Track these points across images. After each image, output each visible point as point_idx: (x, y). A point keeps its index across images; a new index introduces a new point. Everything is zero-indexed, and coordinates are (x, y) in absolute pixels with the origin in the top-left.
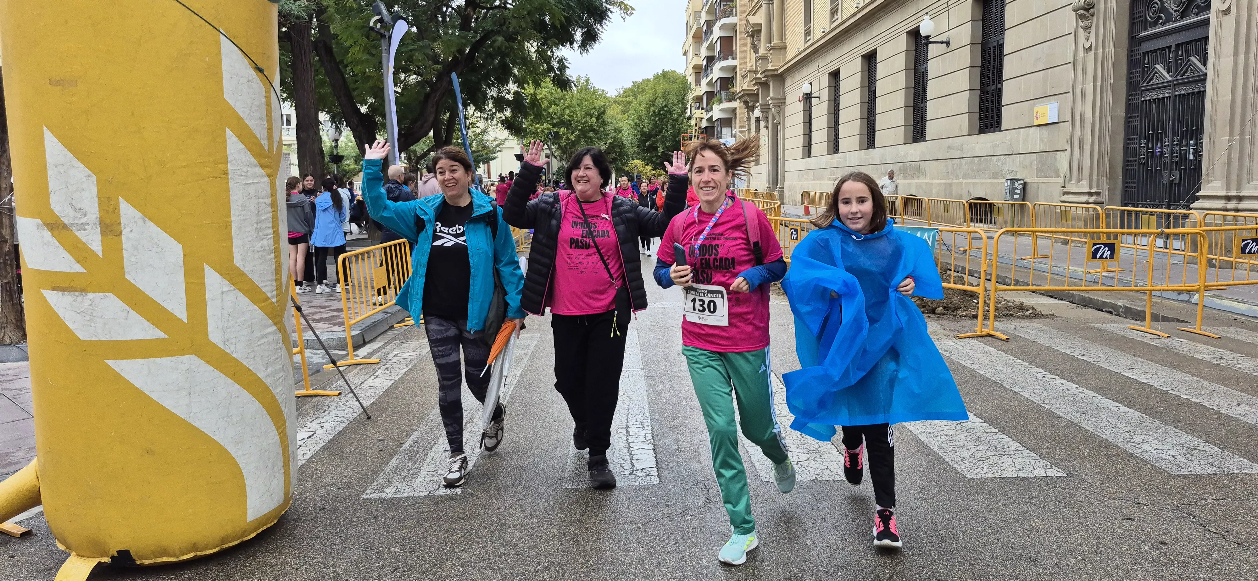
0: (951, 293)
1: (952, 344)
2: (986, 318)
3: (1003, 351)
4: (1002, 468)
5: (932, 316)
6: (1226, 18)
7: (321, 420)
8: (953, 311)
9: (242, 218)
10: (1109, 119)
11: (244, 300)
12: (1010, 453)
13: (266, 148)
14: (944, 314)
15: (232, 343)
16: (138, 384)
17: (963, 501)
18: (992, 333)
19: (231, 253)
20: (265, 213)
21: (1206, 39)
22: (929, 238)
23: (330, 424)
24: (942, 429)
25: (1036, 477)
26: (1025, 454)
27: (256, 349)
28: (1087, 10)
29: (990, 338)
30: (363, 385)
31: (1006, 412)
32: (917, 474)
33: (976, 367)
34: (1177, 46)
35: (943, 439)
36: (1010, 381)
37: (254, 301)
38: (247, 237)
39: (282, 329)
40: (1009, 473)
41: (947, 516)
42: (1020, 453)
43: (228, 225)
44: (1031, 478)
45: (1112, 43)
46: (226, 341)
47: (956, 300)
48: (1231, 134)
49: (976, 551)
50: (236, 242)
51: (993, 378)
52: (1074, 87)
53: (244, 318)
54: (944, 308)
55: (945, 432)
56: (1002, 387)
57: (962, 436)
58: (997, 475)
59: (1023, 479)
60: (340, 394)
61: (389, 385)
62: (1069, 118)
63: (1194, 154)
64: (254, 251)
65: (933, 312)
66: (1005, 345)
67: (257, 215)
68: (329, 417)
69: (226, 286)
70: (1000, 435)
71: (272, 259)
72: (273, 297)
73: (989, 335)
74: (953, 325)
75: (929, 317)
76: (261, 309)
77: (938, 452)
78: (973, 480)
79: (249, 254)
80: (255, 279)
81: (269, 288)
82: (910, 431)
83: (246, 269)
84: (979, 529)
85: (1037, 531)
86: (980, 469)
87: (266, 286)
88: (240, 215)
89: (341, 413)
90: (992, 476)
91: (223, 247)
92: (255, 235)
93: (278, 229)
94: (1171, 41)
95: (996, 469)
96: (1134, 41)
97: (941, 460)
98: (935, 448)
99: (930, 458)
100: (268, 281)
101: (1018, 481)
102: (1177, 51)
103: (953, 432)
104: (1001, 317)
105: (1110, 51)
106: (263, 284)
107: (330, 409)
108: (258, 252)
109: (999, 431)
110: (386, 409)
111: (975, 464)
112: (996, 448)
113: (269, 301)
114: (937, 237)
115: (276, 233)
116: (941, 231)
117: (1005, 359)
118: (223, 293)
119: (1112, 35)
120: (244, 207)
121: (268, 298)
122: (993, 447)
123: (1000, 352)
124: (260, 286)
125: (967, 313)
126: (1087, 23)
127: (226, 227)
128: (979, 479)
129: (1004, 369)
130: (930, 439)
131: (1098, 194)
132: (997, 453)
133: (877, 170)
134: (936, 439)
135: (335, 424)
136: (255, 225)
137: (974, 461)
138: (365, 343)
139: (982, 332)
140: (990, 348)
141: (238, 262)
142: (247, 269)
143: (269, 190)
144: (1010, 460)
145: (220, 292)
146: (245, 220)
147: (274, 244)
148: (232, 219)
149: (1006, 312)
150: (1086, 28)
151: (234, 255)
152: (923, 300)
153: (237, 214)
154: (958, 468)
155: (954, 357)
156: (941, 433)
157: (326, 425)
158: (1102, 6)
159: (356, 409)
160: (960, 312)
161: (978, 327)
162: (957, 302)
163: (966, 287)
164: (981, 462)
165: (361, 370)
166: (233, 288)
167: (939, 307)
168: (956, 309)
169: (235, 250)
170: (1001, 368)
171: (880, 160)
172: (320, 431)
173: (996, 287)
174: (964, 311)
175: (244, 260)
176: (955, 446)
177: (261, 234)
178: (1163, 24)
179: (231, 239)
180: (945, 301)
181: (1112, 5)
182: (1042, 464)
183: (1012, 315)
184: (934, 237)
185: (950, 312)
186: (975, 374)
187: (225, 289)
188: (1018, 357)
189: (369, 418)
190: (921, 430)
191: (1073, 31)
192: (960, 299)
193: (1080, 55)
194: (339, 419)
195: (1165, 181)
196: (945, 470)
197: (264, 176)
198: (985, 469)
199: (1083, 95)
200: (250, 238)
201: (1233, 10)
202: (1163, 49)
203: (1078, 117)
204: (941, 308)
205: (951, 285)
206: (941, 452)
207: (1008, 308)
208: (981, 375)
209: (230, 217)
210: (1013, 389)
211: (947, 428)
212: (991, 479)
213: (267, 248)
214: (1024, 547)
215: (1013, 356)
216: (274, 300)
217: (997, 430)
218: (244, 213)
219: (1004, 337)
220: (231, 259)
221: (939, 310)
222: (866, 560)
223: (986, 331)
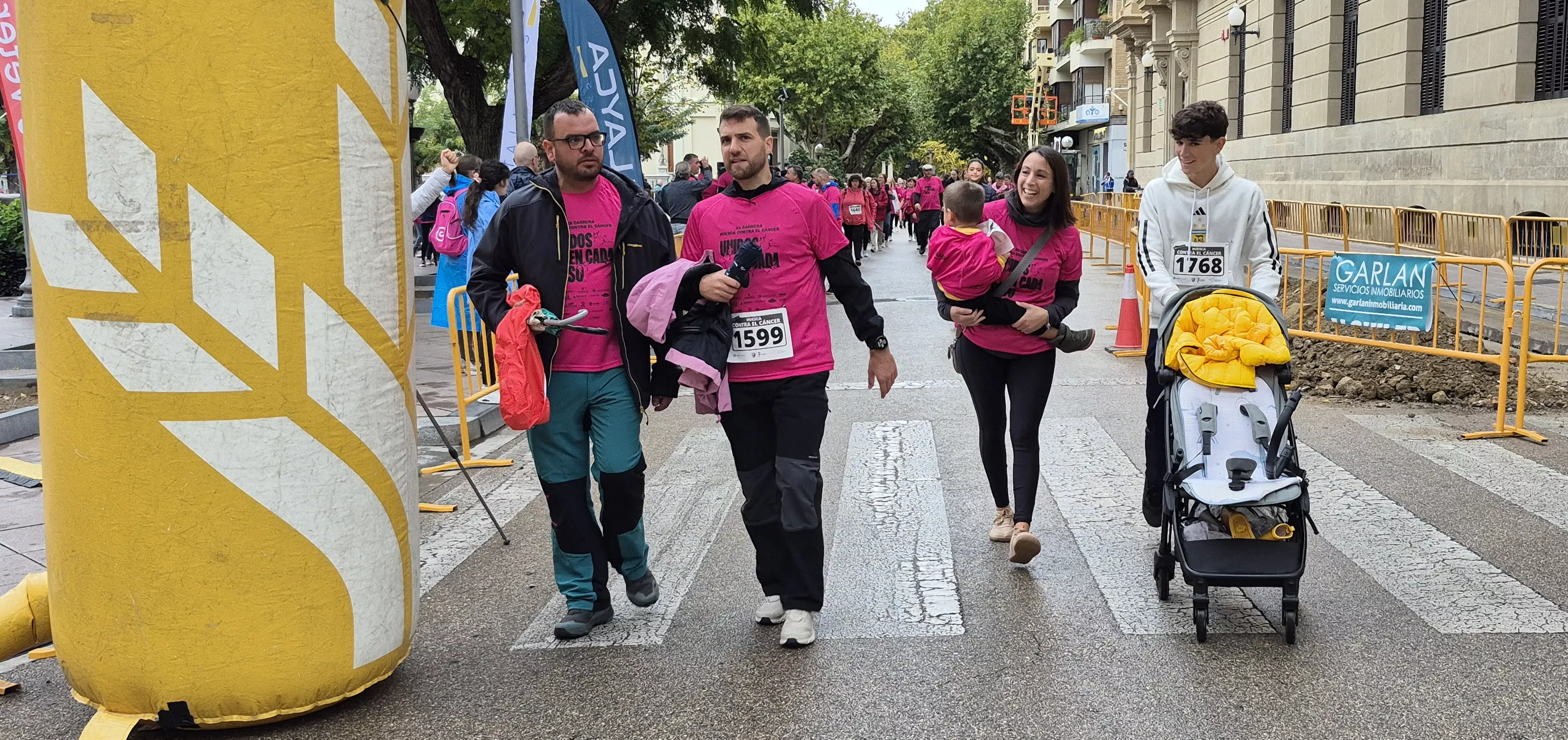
0: (1460, 368)
1: (1451, 447)
2: (1511, 408)
3: (1534, 459)
4: (1497, 621)
5: (1426, 405)
7: (432, 545)
8: (1462, 398)
9: (356, 218)
11: (355, 338)
12: (1514, 601)
13: (390, 118)
14: (1446, 403)
15: (338, 403)
16: (207, 457)
17: (1429, 662)
18: (1520, 431)
19: (341, 269)
20: (386, 213)
22: (1421, 275)
23: (447, 551)
24: (1413, 568)
25: (1547, 633)
26: (1537, 603)
27: (371, 412)
29: (1516, 440)
30: (490, 497)
31: (1521, 545)
32: (1363, 628)
33: (1484, 482)
35: (1412, 581)
36: (1536, 503)
37: (370, 341)
38: (362, 248)
39: (405, 386)
40: (1506, 626)
41: (1400, 681)
42: (1529, 601)
43: (336, 229)
44: (1539, 634)
46: (332, 398)
47: (1467, 379)
49: (1435, 725)
50: (348, 254)
51: (1508, 499)
53: (355, 367)
54: (1447, 392)
55: (1416, 573)
56: (1522, 511)
57: (1443, 578)
58: (1488, 630)
59: (1525, 636)
60: (455, 509)
61: (533, 498)
64: (371, 268)
65: (1429, 398)
66: (1538, 450)
67: (376, 214)
68: (442, 542)
69: (333, 318)
70: (1503, 578)
71: (394, 281)
72: (394, 337)
73: (1515, 436)
74: (1461, 419)
75: (1421, 407)
76: (378, 353)
77: (1401, 598)
78: (1449, 636)
79: (365, 272)
80: (373, 310)
81: (390, 323)
82: (1362, 571)
83: (361, 294)
84: (1446, 698)
85: (1534, 702)
86: (1462, 622)
87: (386, 320)
88: (352, 215)
89: (461, 537)
90: (1481, 631)
91: (332, 260)
92: (373, 244)
93: (403, 237)
95: (1487, 622)
97: (1403, 610)
98: (1397, 594)
99: (1387, 607)
100: (388, 312)
101: (1519, 638)
103: (1428, 572)
104: (1543, 408)
106: (383, 317)
107: (443, 530)
108: (376, 269)
109: (1503, 572)
110: (531, 532)
111: (1457, 614)
112: (1493, 594)
113: (390, 343)
114: (1434, 272)
115: (400, 241)
116: (1439, 263)
117: (1534, 470)
118: (328, 328)
120: (359, 203)
121: (388, 339)
122: (1489, 594)
123: (1529, 461)
124: (378, 319)
125: (1485, 400)
127: (335, 230)
128: (1457, 635)
129: (1530, 486)
130: (1391, 581)
132: (1493, 601)
133: (1358, 162)
134: (1400, 582)
135: (454, 551)
136: (374, 230)
137: (1455, 612)
138: (483, 437)
139: (1503, 429)
140: (1514, 456)
141: (349, 284)
142: (360, 296)
143: (392, 178)
144: (1511, 612)
145: (324, 326)
146: (361, 220)
147: (398, 259)
148: (343, 220)
149: (1551, 400)
151: (345, 273)
152: (1412, 379)
153: (349, 212)
154: (1427, 619)
155: (1452, 468)
156: (1410, 573)
157: (441, 552)
159: (484, 531)
160: (1473, 400)
161: (1498, 422)
162: (1469, 382)
163: (1479, 356)
164: (1467, 613)
165: (482, 475)
166: (341, 320)
167: (1438, 390)
168: (1468, 395)
169: (346, 266)
170: (1525, 483)
171: (1363, 145)
172: (431, 561)
173: (1528, 356)
174: (1481, 398)
175: (357, 280)
176: (1428, 592)
177: (380, 242)
179: (340, 248)
180: (1449, 381)
182: (1560, 617)
183: (1560, 405)
184: (1429, 271)
185: (1457, 399)
186: (1480, 491)
187: (331, 322)
188: (1558, 470)
189: (507, 543)
190: (1380, 568)
192: (1476, 378)
194: (460, 545)
196: (1408, 622)
197: (385, 158)
198: (1470, 622)
200: (366, 249)
204: (1442, 393)
205: (1456, 353)
206: (1406, 600)
207: (1555, 394)
208: (1491, 493)
209: (340, 217)
210: (1538, 514)
211: (1420, 566)
212: (1477, 636)
213: (388, 264)
214: (1509, 721)
215: (1550, 466)
216: (396, 342)
217: (1499, 571)
218: (359, 210)
219: (1540, 438)
220: (340, 280)
221: (1439, 396)
222: (1269, 733)
223: (1510, 429)
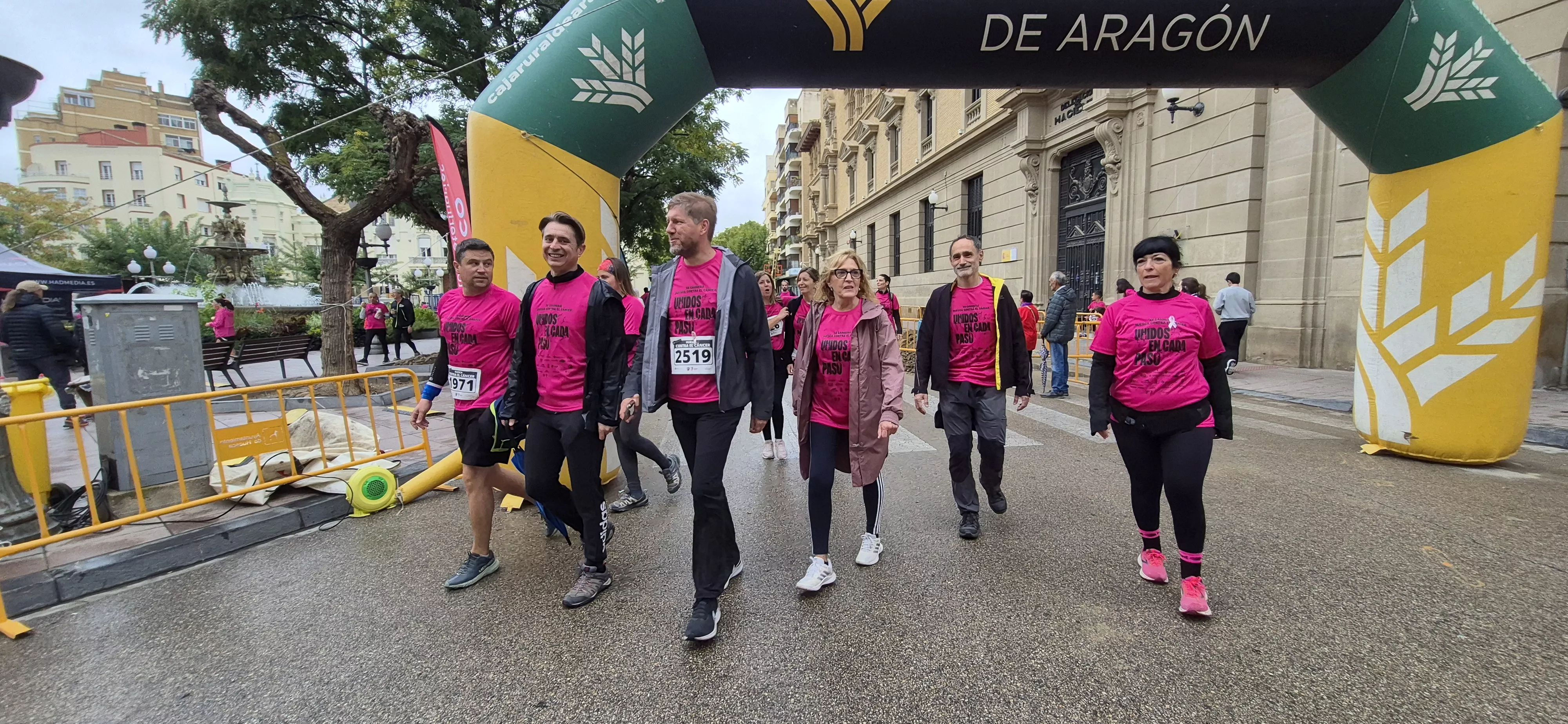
6: (1115, 198)
10: (1048, 258)
21: (1104, 210)
25: (1029, 446)
28: (1034, 191)
34: (1088, 214)
45: (1049, 211)
48: (1120, 269)
52: (1026, 238)
62: (1023, 258)
63: (1099, 280)
94: (1084, 211)
96: (1062, 211)
102: (1087, 217)
105: (1048, 216)
119: (1049, 206)
126: (1033, 199)
131: (1042, 305)
150: (1033, 202)
158: (1043, 189)
178: (1079, 201)
181: (1049, 187)
182: (1030, 441)
191: (1025, 203)
193: (1030, 218)
195: (1081, 297)
199: (1032, 243)
201: (1120, 194)
202: (1079, 216)
203: (1029, 257)
